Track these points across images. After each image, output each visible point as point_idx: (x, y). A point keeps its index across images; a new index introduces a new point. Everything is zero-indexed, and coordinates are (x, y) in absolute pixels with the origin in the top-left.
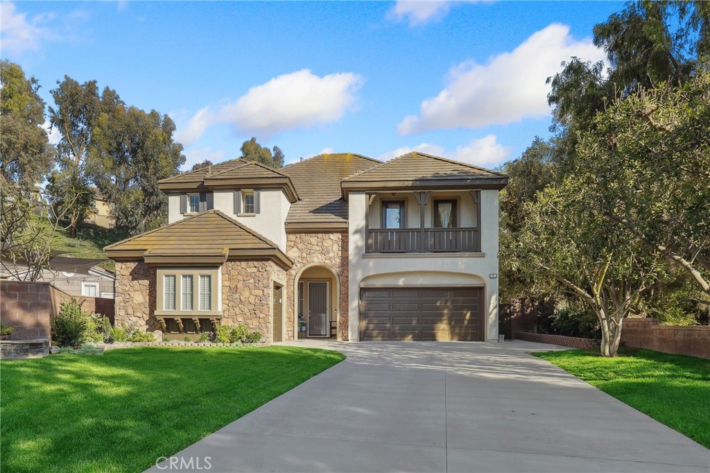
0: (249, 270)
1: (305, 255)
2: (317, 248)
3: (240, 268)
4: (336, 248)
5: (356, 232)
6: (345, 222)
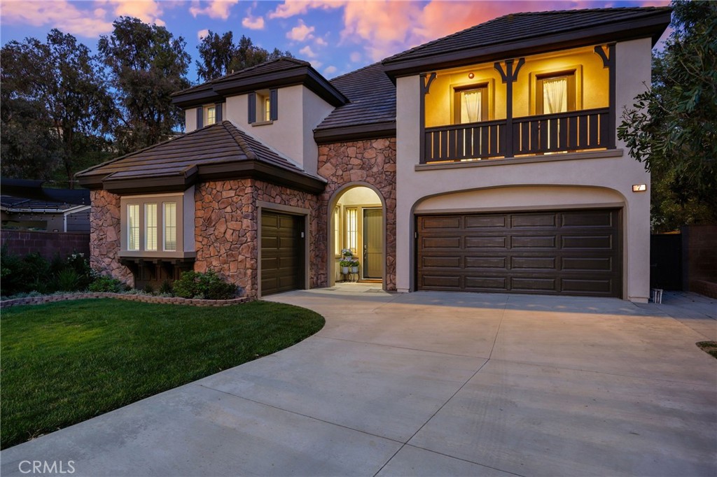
0: (225, 194)
1: (340, 172)
2: (356, 162)
3: (215, 191)
4: (381, 159)
6: (392, 122)
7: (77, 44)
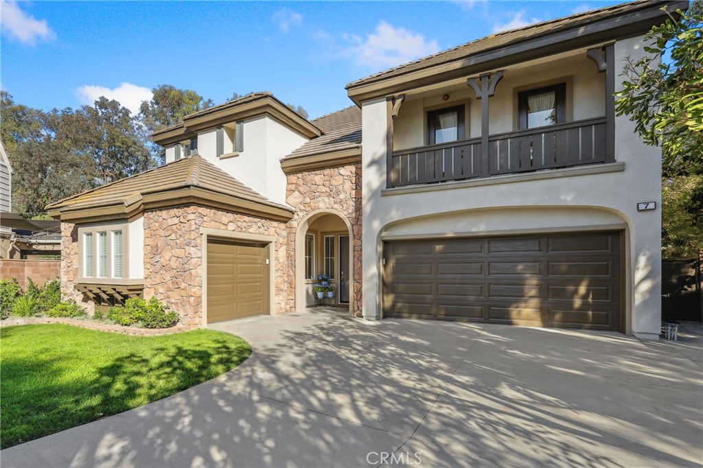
0: (170, 222)
1: (308, 200)
2: (324, 189)
3: (161, 219)
4: (349, 186)
5: (372, 163)
6: (357, 147)
7: (120, 107)
